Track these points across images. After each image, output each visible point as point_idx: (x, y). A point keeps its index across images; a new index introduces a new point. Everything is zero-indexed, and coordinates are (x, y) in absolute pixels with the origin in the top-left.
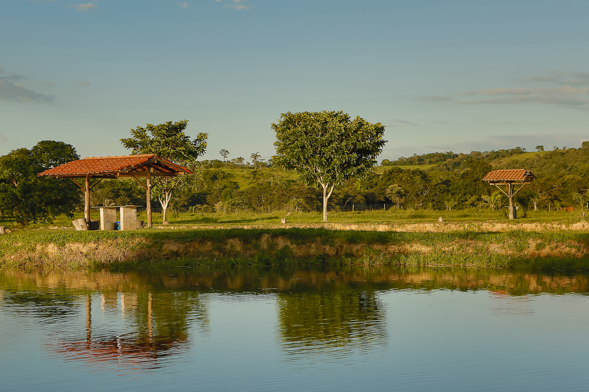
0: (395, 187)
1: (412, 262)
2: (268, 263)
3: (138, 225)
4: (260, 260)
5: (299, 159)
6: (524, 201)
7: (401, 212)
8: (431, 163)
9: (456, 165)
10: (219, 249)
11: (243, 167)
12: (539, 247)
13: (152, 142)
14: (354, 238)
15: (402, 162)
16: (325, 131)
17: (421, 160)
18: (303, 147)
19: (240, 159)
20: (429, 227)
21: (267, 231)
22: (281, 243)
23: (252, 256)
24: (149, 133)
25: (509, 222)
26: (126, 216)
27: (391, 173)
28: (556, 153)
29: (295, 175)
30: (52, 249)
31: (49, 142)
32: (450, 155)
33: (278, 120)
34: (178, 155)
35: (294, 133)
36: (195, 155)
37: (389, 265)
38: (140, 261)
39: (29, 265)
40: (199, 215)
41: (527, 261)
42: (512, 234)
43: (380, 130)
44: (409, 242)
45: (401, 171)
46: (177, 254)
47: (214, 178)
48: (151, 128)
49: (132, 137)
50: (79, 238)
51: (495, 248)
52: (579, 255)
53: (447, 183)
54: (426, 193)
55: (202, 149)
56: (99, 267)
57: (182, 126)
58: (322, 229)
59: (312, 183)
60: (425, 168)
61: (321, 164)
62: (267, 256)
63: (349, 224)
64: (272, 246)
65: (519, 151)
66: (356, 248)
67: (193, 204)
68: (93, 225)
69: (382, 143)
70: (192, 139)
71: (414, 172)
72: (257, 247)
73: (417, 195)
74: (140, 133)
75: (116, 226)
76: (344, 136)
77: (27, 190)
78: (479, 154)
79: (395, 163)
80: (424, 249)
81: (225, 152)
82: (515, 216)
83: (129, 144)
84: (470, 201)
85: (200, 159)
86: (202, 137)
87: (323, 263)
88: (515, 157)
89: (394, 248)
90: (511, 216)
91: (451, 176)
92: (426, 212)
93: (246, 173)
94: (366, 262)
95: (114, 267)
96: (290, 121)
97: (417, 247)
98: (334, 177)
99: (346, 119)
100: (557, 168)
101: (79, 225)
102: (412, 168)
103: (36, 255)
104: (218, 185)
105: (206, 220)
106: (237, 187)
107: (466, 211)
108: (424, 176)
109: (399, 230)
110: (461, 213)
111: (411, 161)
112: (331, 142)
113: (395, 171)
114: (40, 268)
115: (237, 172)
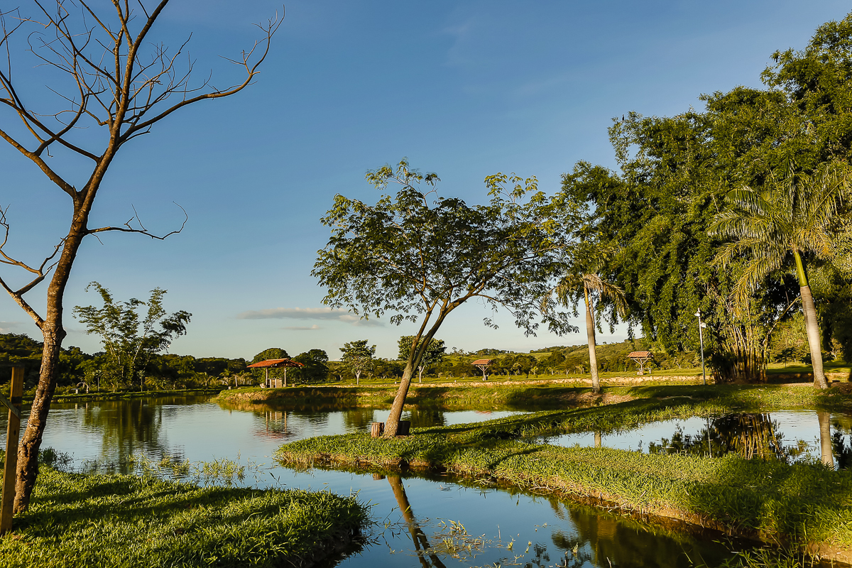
3: (283, 386)
13: (352, 349)
24: (351, 345)
26: (278, 383)
33: (400, 339)
34: (363, 355)
36: (370, 355)
44: (363, 392)
48: (352, 343)
49: (344, 347)
57: (365, 342)
68: (268, 386)
70: (369, 348)
74: (347, 345)
78: (576, 346)
83: (343, 350)
85: (372, 356)
86: (374, 347)
101: (262, 386)
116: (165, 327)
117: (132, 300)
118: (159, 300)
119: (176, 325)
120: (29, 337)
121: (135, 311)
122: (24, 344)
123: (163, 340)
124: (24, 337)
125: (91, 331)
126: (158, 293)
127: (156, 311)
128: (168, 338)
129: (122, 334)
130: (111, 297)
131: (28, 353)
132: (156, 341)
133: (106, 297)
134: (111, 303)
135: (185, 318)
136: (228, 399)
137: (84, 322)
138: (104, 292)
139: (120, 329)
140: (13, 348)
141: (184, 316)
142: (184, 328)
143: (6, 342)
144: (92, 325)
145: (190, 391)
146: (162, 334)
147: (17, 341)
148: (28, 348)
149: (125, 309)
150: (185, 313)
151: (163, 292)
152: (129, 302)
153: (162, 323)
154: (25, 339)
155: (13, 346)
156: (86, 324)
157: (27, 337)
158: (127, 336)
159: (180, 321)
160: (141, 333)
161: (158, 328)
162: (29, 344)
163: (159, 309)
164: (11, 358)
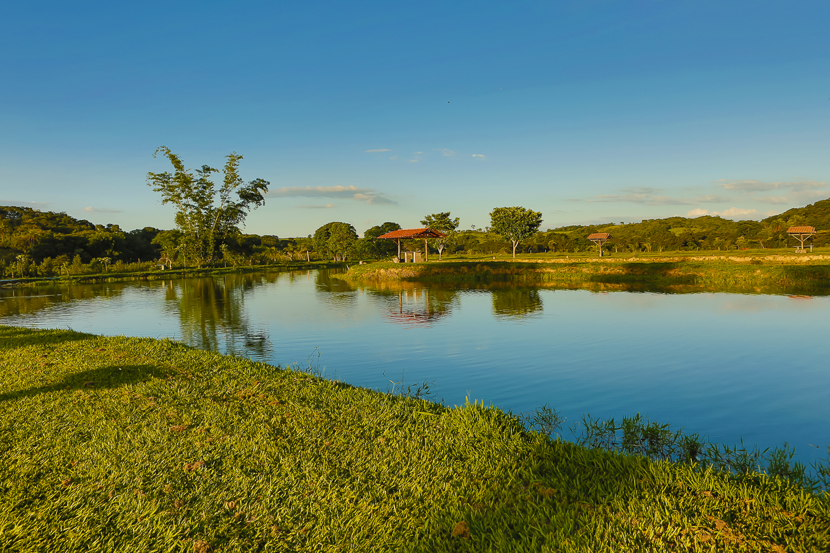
0: (552, 242)
1: (546, 276)
2: (479, 278)
3: (422, 260)
4: (475, 276)
5: (502, 229)
6: (610, 248)
7: (553, 254)
8: (570, 230)
9: (583, 231)
10: (457, 271)
11: (482, 233)
12: (605, 270)
13: (434, 222)
14: (520, 265)
15: (557, 230)
16: (514, 216)
17: (566, 229)
18: (504, 224)
19: (480, 229)
20: (562, 261)
21: (479, 263)
22: (486, 268)
23: (472, 274)
24: (433, 218)
25: (600, 258)
26: (416, 256)
27: (550, 235)
28: (630, 225)
29: (500, 236)
30: (382, 271)
31: (388, 223)
32: (580, 227)
33: (492, 211)
34: (446, 228)
35: (499, 217)
36: (454, 228)
37: (535, 278)
38: (421, 277)
39: (373, 279)
40: (459, 256)
41: (599, 276)
42: (593, 264)
43: (540, 215)
45: (555, 234)
46: (438, 273)
47: (468, 238)
48: (433, 216)
49: (425, 220)
50: (395, 266)
51: (585, 270)
52: (623, 273)
53: (577, 239)
54: (567, 244)
55: (457, 225)
56: (403, 279)
57: (448, 214)
58: (504, 262)
59: (508, 240)
60: (567, 233)
61: (512, 231)
62: (478, 274)
63: (525, 259)
64: (481, 270)
65: (612, 224)
66: (520, 270)
67: (458, 251)
68: (402, 261)
69: (541, 221)
70: (452, 221)
71: (561, 235)
72: (474, 270)
73: (563, 246)
74: (429, 218)
75: (412, 261)
76: (523, 218)
77: (379, 244)
79: (554, 230)
80: (552, 271)
81: (473, 226)
82: (602, 255)
83: (424, 223)
84: (587, 248)
85: (456, 229)
86: (457, 219)
87: (505, 278)
88: (610, 227)
89: (538, 270)
90: (600, 255)
91: (580, 236)
92: (565, 253)
93: (482, 236)
94: (525, 277)
95: (410, 279)
96: (497, 211)
97: (549, 270)
98: (518, 237)
99: (524, 210)
100: (630, 232)
101: (396, 260)
102: (561, 233)
103: (376, 274)
104: (469, 242)
105: (462, 258)
106: (479, 242)
107: (584, 253)
108: (566, 237)
109: (548, 262)
110: (581, 253)
111: (561, 230)
112: (517, 221)
113: (552, 234)
114: (377, 279)
115: (478, 235)
116: (242, 197)
117: (204, 167)
118: (236, 167)
119: (252, 195)
120: (69, 215)
121: (208, 179)
122: (65, 222)
123: (240, 211)
124: (62, 215)
125: (166, 200)
126: (234, 159)
127: (231, 179)
128: (244, 209)
129: (197, 205)
130: (182, 164)
131: (69, 231)
132: (233, 213)
133: (177, 163)
134: (182, 170)
135: (262, 187)
136: (365, 275)
137: (159, 190)
138: (173, 158)
139: (195, 200)
140: (55, 226)
141: (261, 184)
142: (262, 198)
143: (47, 220)
144: (168, 194)
145: (273, 267)
146: (239, 205)
147: (57, 219)
148: (69, 226)
149: (197, 177)
150: (263, 181)
151: (239, 158)
152: (201, 169)
153: (239, 193)
154: (65, 217)
155: (54, 224)
156: (161, 193)
157: (66, 215)
158: (202, 206)
159: (257, 190)
160: (217, 203)
161: (235, 199)
162: (69, 222)
163: (234, 177)
164: (55, 235)
